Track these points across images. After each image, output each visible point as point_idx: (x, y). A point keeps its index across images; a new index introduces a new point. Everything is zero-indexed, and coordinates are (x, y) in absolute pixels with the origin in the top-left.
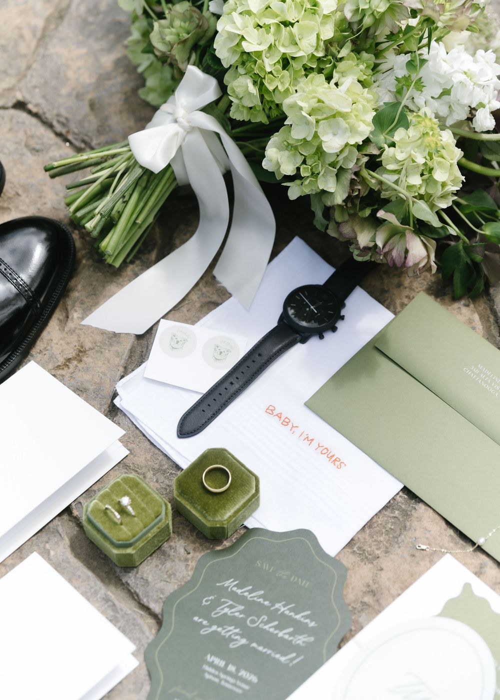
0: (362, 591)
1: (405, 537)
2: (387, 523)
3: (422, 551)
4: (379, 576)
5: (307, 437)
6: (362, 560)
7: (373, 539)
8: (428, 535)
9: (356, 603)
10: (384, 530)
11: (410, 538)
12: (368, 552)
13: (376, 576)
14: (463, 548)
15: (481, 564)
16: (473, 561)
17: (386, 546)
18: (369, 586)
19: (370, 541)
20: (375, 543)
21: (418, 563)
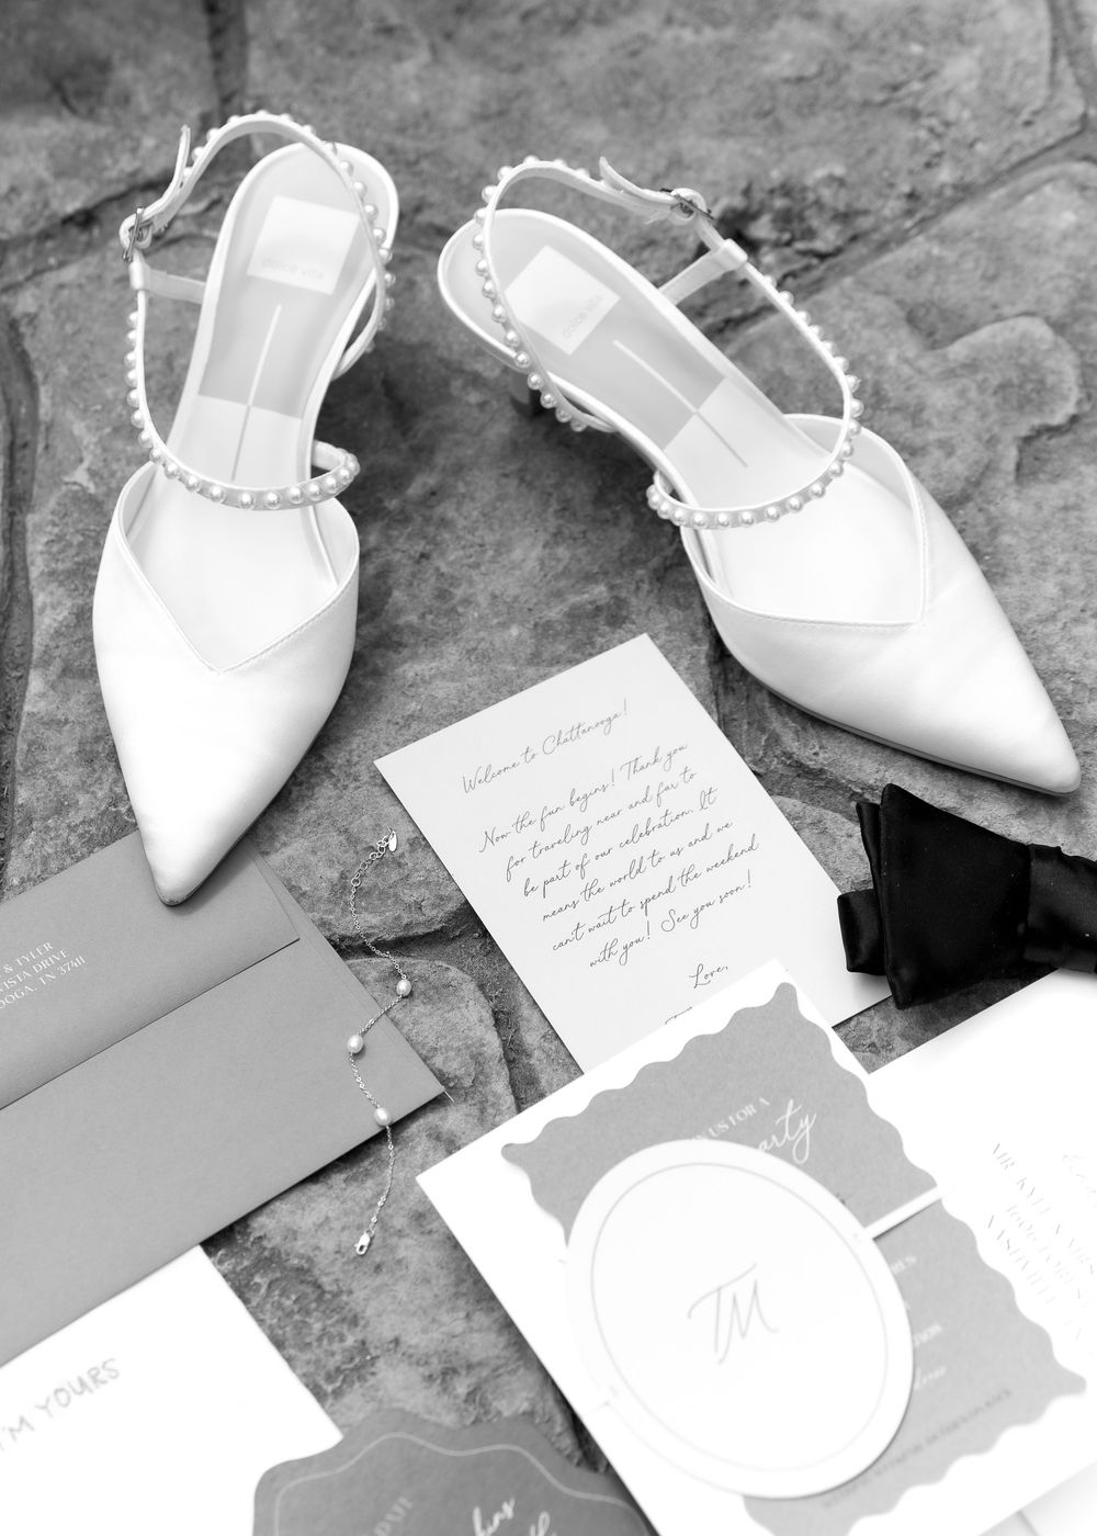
0: (438, 1393)
1: (327, 1274)
2: (280, 1306)
3: (373, 1247)
4: (411, 1351)
5: (12, 1430)
6: (361, 1378)
7: (315, 1344)
8: (337, 1225)
9: (465, 1413)
10: (297, 1317)
11: (333, 1262)
12: (343, 1363)
13: (411, 1356)
14: (383, 1163)
15: (429, 1136)
16: (419, 1149)
17: (337, 1321)
18: (430, 1376)
19: (318, 1351)
20: (325, 1342)
21: (399, 1262)
